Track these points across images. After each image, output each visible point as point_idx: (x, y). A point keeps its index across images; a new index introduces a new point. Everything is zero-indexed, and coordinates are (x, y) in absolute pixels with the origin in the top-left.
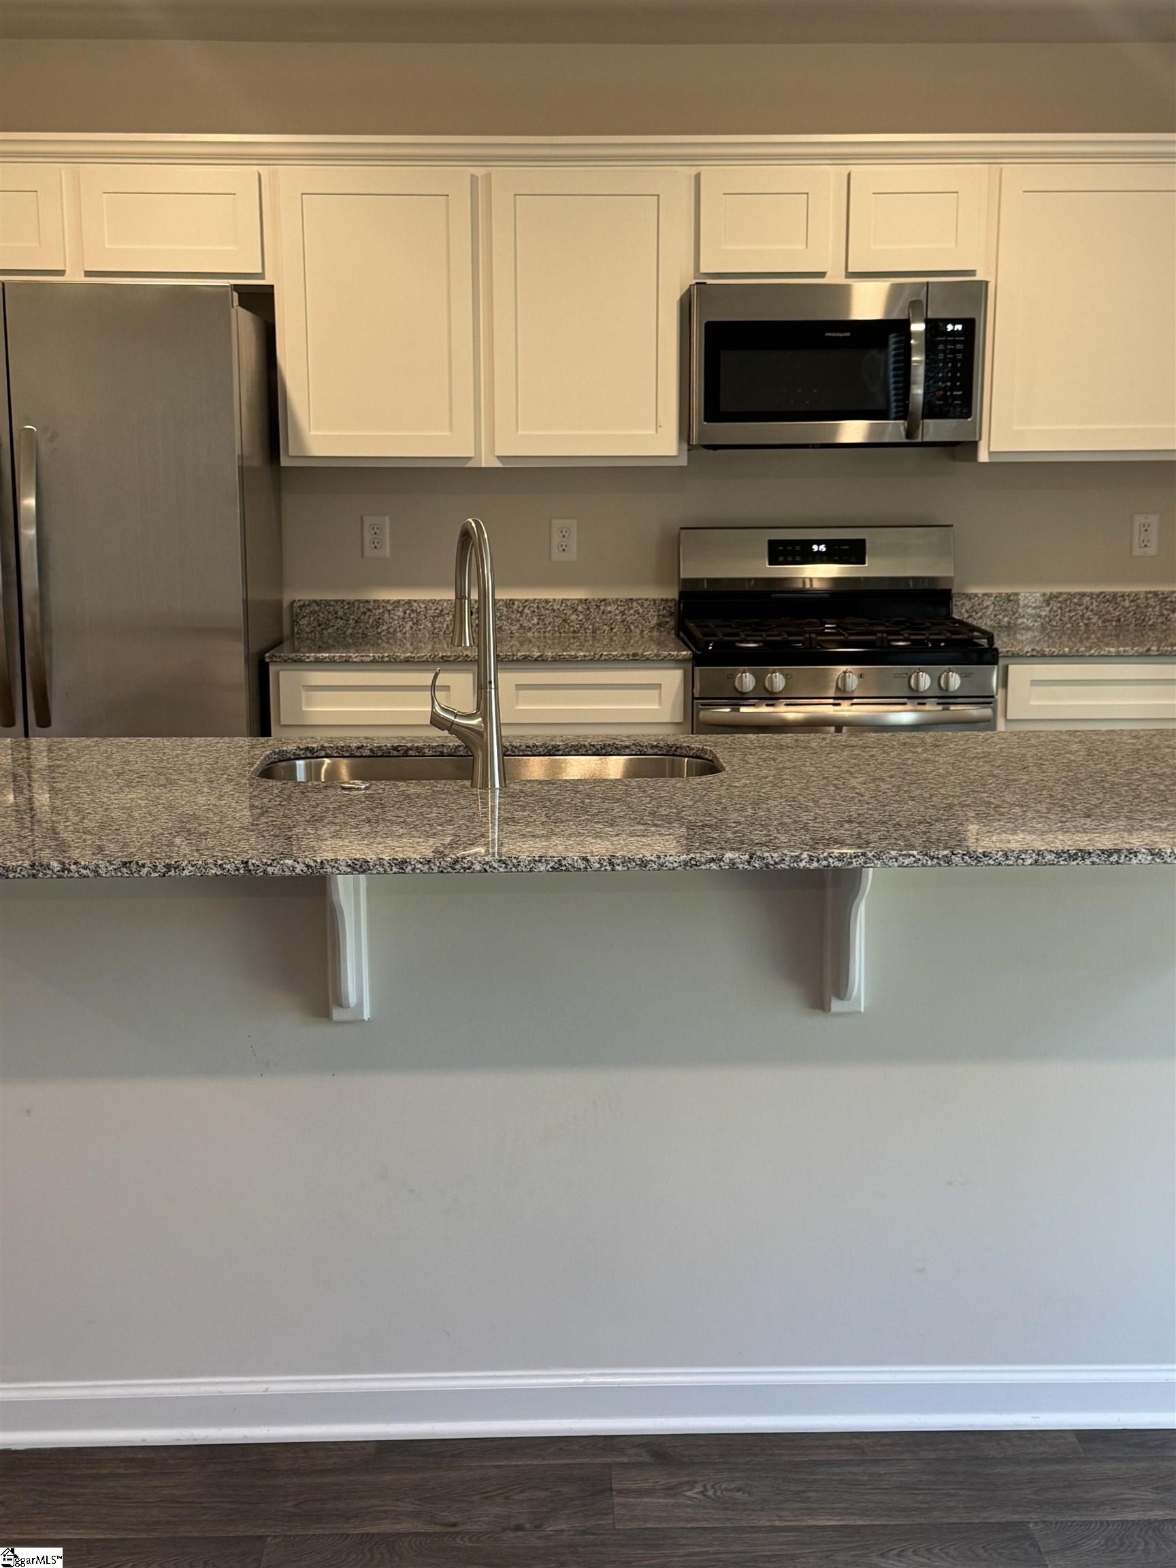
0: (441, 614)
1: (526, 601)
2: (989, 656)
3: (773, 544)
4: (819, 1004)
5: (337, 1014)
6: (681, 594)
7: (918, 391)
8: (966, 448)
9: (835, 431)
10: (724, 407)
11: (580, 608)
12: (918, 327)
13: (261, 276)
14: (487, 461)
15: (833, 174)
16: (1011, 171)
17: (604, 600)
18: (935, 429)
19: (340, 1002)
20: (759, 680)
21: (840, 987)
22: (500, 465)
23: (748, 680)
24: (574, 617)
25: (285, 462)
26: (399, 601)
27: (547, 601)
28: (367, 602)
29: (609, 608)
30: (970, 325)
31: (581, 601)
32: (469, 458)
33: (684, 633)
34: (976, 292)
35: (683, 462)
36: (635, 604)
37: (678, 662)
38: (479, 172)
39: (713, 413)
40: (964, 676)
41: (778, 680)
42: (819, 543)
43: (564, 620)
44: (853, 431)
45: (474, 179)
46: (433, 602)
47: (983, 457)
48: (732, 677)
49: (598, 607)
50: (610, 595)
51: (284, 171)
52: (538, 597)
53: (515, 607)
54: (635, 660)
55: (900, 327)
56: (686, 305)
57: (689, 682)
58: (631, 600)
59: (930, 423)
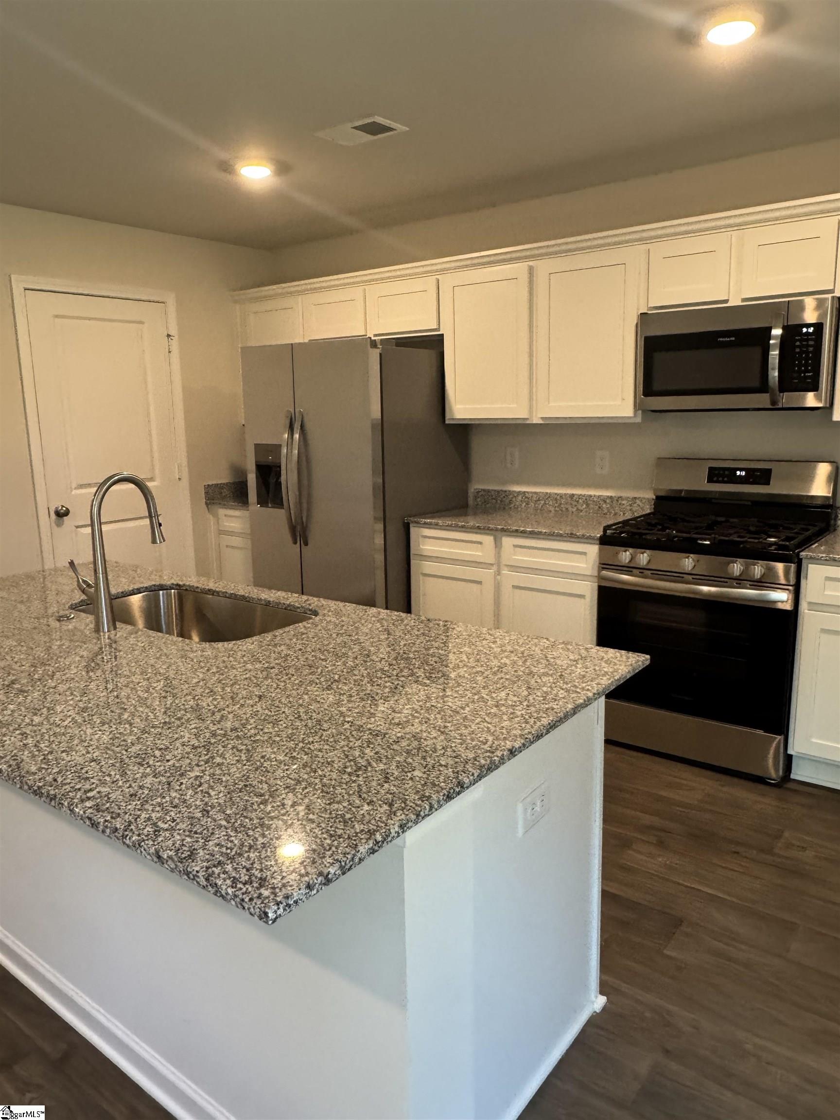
0: (539, 500)
1: (581, 495)
3: (711, 469)
7: (774, 374)
11: (608, 501)
13: (438, 330)
14: (536, 420)
17: (621, 497)
22: (542, 422)
24: (604, 506)
25: (448, 421)
26: (520, 492)
27: (591, 496)
28: (506, 491)
29: (623, 502)
31: (608, 496)
32: (527, 419)
35: (639, 419)
36: (637, 501)
38: (532, 264)
42: (741, 470)
43: (599, 507)
45: (530, 268)
46: (536, 493)
47: (835, 417)
49: (617, 501)
50: (624, 494)
52: (587, 493)
53: (575, 498)
58: (635, 498)
59: (784, 395)
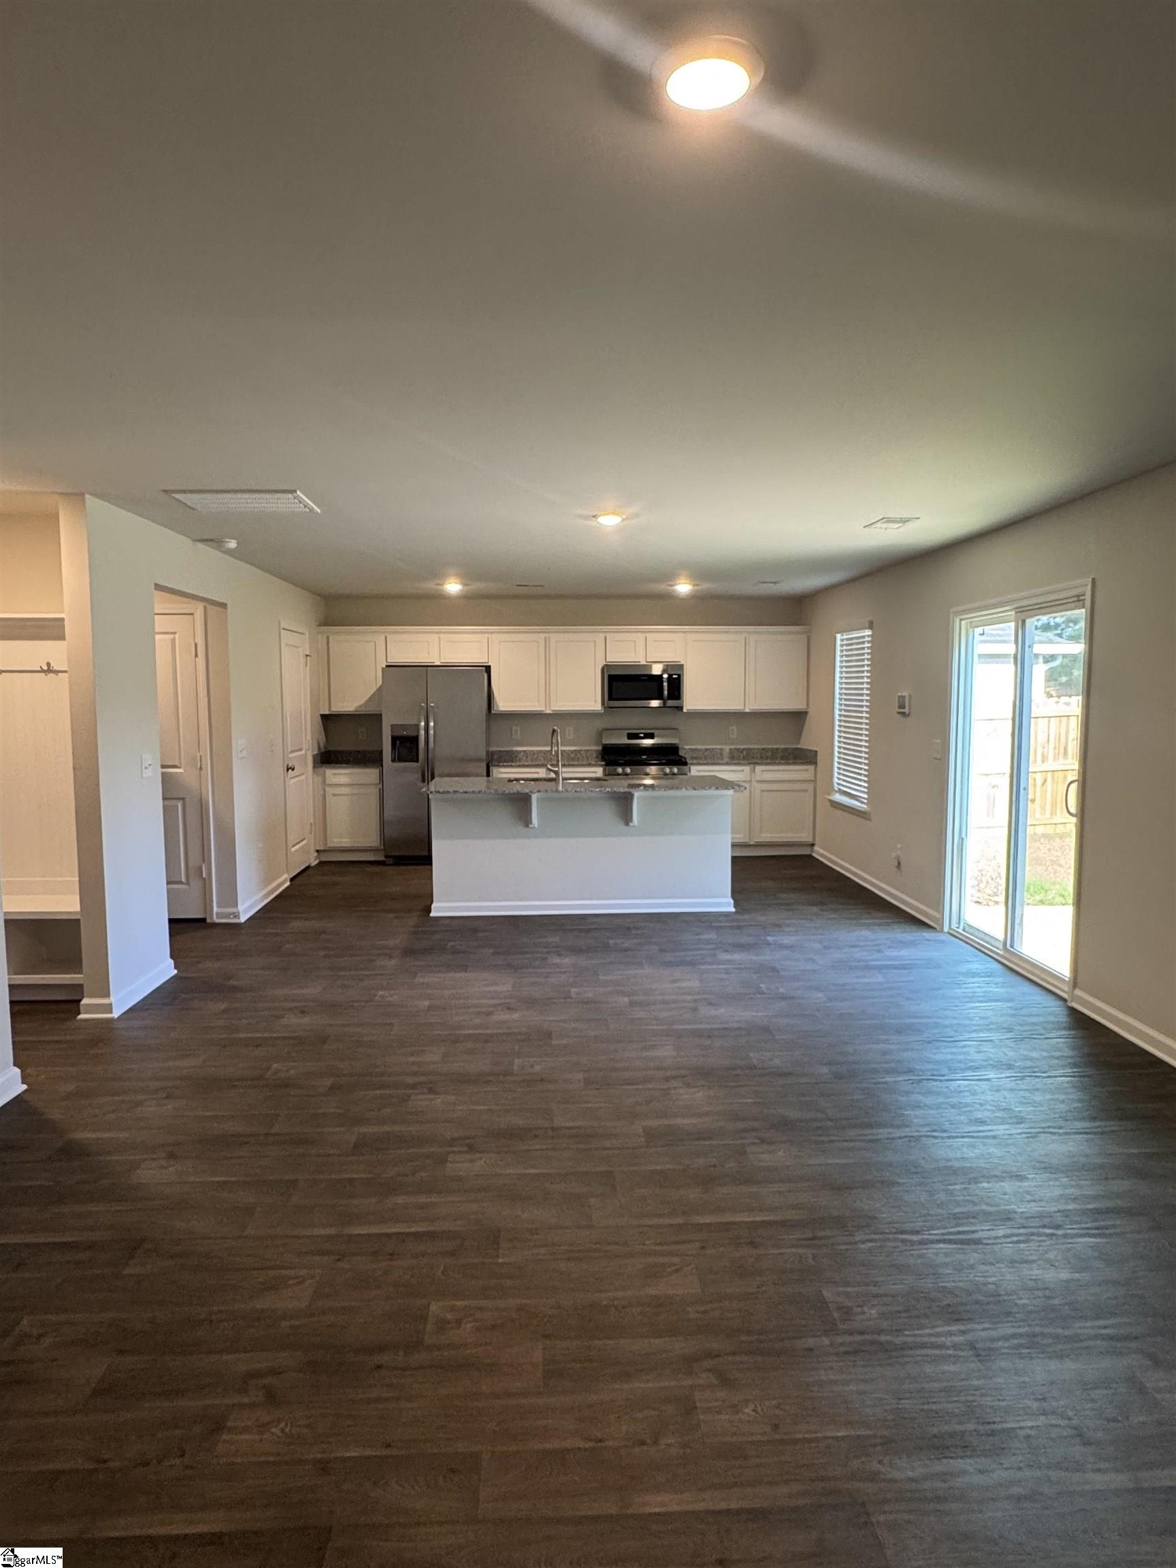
0: (534, 754)
2: (685, 764)
3: (629, 734)
4: (627, 824)
5: (530, 826)
6: (603, 748)
7: (666, 692)
8: (680, 708)
9: (649, 703)
10: (614, 696)
11: (574, 752)
12: (665, 676)
13: (488, 662)
14: (548, 711)
15: (641, 636)
16: (689, 635)
17: (581, 749)
18: (670, 703)
19: (531, 823)
20: (623, 770)
21: (631, 820)
22: (552, 712)
23: (620, 770)
24: (572, 755)
25: (493, 712)
26: (522, 751)
28: (512, 751)
29: (583, 752)
30: (679, 675)
31: (574, 750)
32: (543, 711)
33: (603, 759)
34: (681, 667)
35: (603, 711)
36: (590, 751)
37: (602, 766)
38: (547, 635)
39: (611, 698)
40: (678, 769)
41: (628, 770)
42: (643, 734)
43: (569, 756)
44: (655, 703)
45: (546, 638)
46: (532, 751)
47: (685, 710)
48: (616, 770)
49: (580, 751)
50: (583, 748)
51: (495, 636)
54: (590, 765)
55: (661, 676)
56: (603, 670)
57: (604, 770)
58: (589, 749)
59: (669, 701)
